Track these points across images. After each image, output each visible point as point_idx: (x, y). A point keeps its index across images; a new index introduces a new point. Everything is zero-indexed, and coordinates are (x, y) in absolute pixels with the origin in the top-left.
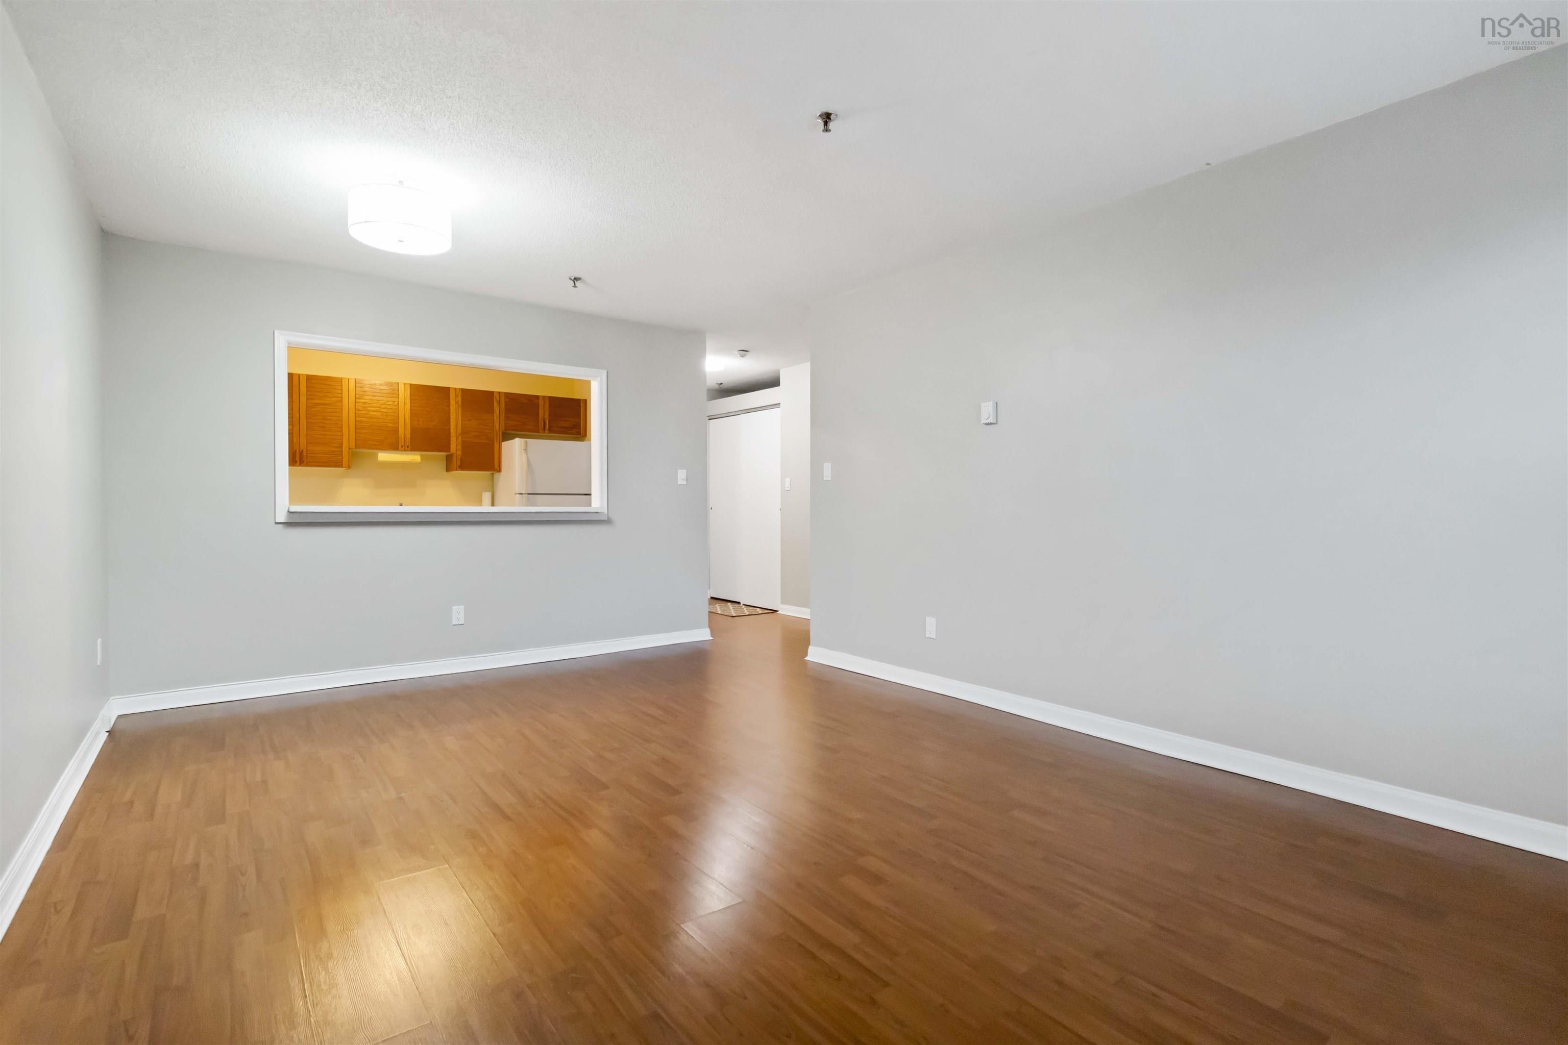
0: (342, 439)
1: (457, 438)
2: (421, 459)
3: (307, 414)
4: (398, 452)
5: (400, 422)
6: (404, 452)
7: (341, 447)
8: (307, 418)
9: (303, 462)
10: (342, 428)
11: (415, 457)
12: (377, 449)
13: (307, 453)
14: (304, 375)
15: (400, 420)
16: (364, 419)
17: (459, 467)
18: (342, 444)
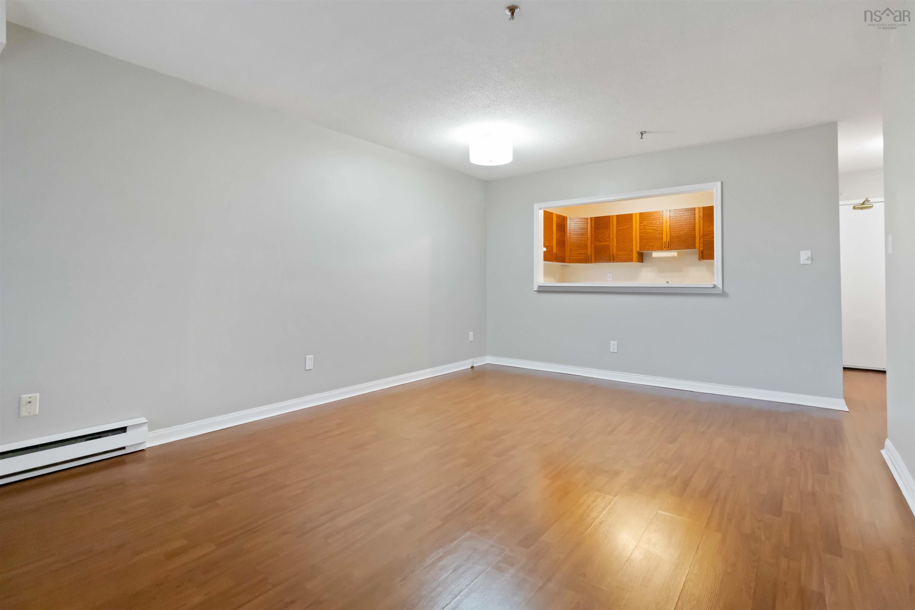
0: (633, 247)
1: (700, 240)
2: (678, 255)
3: (617, 235)
4: (663, 251)
5: (663, 233)
6: (666, 251)
7: (632, 251)
8: (617, 237)
9: (614, 260)
10: (632, 241)
11: (673, 254)
12: (651, 250)
13: (616, 256)
14: (615, 215)
15: (664, 232)
16: (643, 234)
17: (702, 258)
18: (632, 249)
